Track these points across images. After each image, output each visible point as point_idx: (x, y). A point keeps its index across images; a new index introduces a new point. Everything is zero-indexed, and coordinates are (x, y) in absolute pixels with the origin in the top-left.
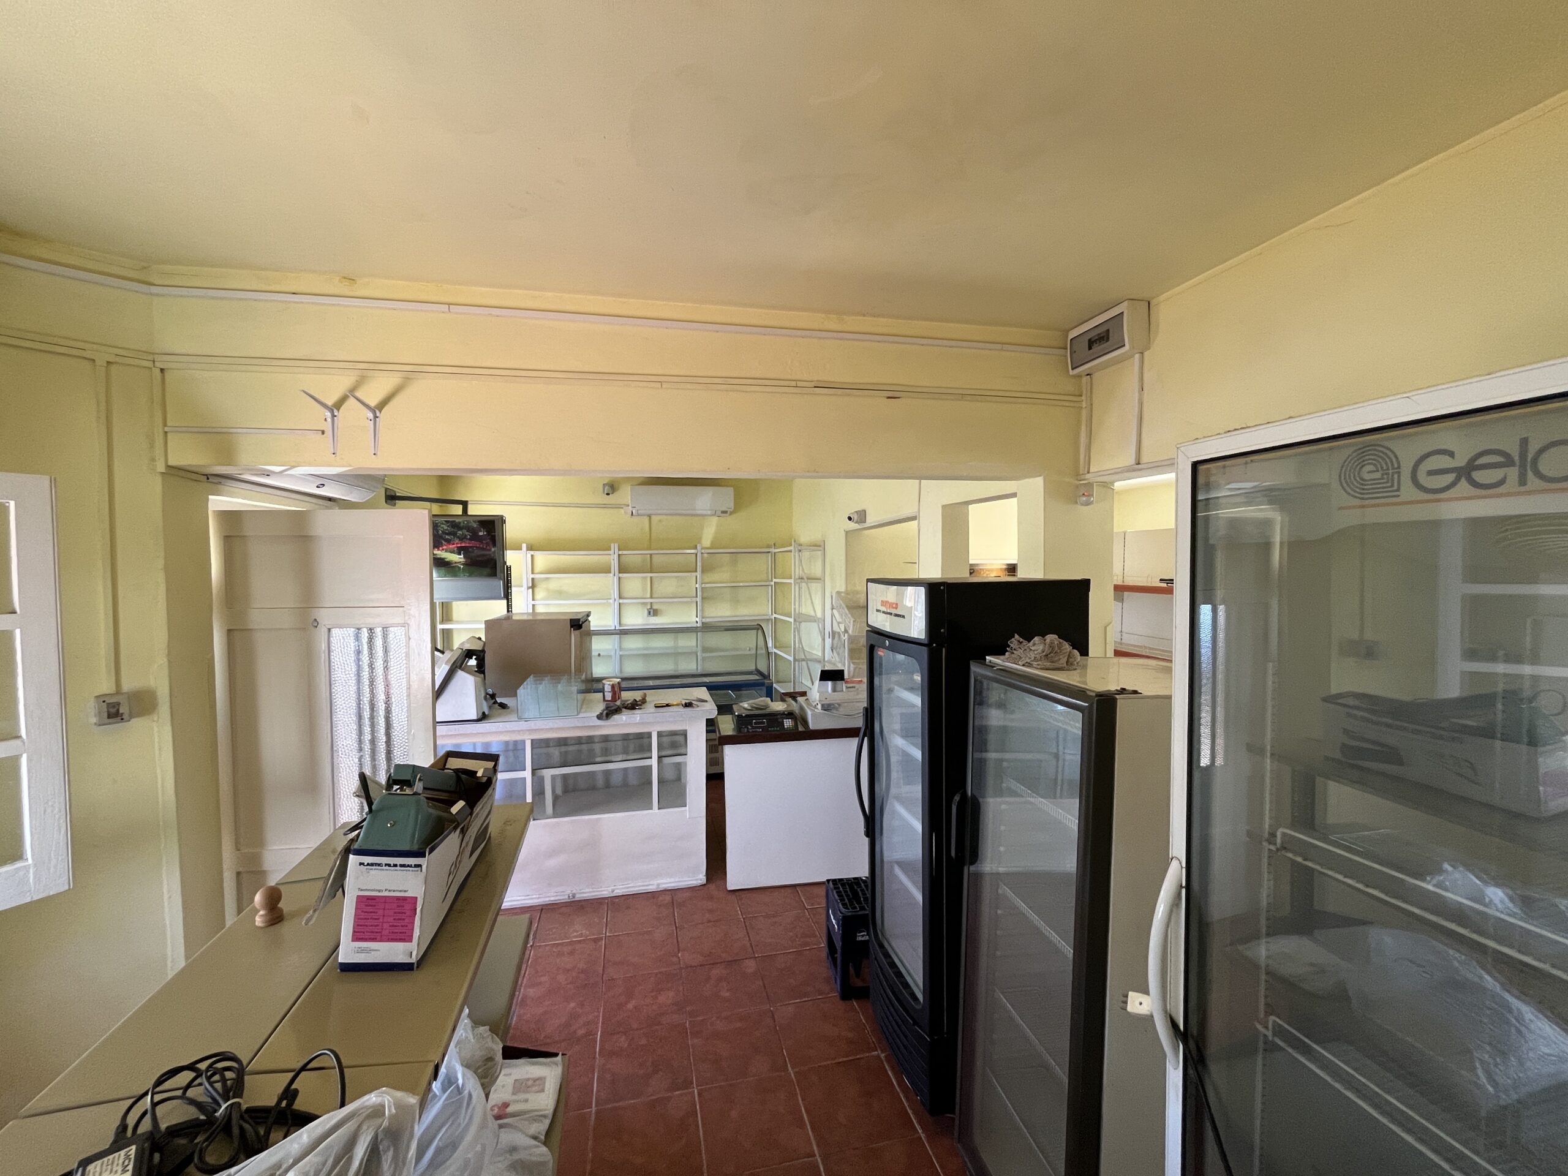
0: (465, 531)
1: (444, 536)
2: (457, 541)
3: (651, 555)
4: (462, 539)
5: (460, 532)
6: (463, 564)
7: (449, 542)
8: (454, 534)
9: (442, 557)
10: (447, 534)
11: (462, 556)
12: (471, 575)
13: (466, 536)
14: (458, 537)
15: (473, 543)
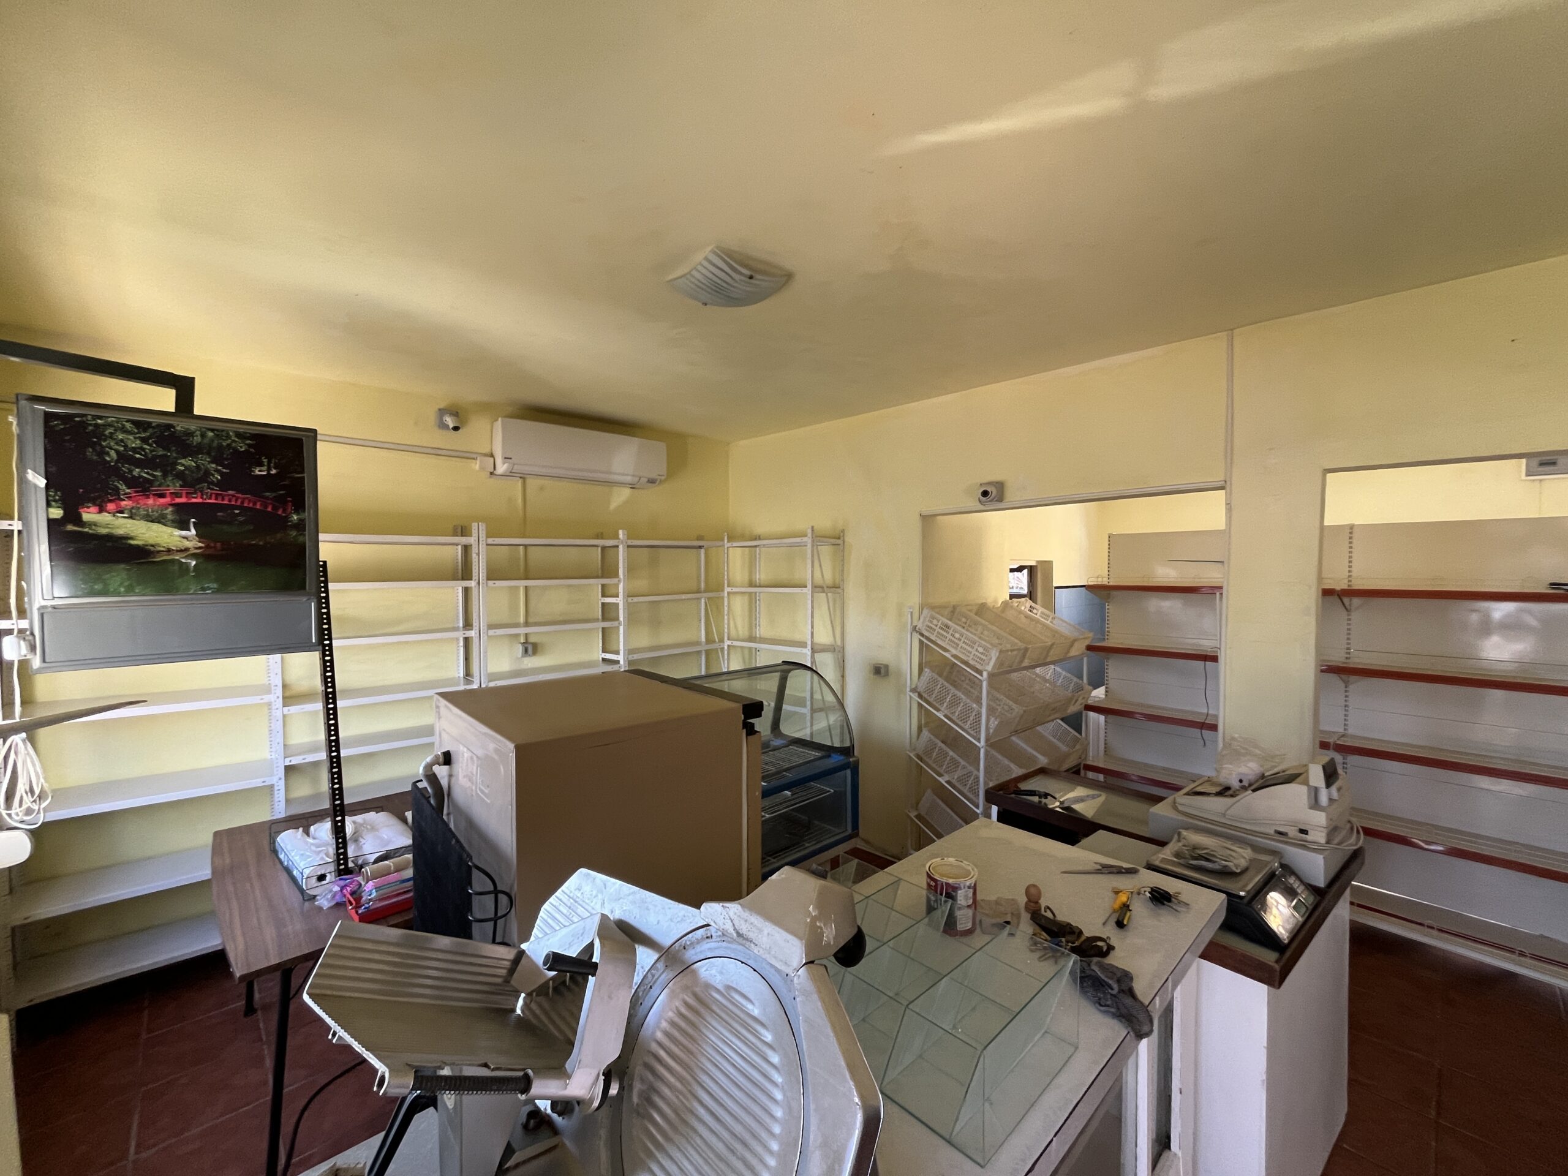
0: (205, 461)
1: (125, 468)
2: (174, 486)
3: (526, 546)
4: (192, 481)
5: (188, 462)
6: (194, 556)
7: (143, 487)
8: (167, 467)
9: (120, 532)
10: (139, 464)
11: (193, 532)
12: (224, 587)
13: (207, 473)
14: (180, 476)
15: (231, 497)
